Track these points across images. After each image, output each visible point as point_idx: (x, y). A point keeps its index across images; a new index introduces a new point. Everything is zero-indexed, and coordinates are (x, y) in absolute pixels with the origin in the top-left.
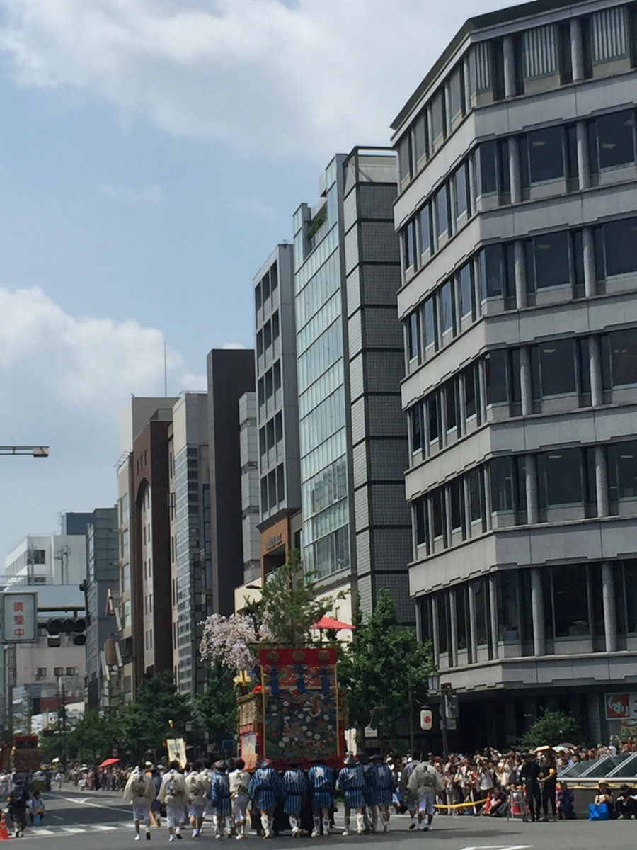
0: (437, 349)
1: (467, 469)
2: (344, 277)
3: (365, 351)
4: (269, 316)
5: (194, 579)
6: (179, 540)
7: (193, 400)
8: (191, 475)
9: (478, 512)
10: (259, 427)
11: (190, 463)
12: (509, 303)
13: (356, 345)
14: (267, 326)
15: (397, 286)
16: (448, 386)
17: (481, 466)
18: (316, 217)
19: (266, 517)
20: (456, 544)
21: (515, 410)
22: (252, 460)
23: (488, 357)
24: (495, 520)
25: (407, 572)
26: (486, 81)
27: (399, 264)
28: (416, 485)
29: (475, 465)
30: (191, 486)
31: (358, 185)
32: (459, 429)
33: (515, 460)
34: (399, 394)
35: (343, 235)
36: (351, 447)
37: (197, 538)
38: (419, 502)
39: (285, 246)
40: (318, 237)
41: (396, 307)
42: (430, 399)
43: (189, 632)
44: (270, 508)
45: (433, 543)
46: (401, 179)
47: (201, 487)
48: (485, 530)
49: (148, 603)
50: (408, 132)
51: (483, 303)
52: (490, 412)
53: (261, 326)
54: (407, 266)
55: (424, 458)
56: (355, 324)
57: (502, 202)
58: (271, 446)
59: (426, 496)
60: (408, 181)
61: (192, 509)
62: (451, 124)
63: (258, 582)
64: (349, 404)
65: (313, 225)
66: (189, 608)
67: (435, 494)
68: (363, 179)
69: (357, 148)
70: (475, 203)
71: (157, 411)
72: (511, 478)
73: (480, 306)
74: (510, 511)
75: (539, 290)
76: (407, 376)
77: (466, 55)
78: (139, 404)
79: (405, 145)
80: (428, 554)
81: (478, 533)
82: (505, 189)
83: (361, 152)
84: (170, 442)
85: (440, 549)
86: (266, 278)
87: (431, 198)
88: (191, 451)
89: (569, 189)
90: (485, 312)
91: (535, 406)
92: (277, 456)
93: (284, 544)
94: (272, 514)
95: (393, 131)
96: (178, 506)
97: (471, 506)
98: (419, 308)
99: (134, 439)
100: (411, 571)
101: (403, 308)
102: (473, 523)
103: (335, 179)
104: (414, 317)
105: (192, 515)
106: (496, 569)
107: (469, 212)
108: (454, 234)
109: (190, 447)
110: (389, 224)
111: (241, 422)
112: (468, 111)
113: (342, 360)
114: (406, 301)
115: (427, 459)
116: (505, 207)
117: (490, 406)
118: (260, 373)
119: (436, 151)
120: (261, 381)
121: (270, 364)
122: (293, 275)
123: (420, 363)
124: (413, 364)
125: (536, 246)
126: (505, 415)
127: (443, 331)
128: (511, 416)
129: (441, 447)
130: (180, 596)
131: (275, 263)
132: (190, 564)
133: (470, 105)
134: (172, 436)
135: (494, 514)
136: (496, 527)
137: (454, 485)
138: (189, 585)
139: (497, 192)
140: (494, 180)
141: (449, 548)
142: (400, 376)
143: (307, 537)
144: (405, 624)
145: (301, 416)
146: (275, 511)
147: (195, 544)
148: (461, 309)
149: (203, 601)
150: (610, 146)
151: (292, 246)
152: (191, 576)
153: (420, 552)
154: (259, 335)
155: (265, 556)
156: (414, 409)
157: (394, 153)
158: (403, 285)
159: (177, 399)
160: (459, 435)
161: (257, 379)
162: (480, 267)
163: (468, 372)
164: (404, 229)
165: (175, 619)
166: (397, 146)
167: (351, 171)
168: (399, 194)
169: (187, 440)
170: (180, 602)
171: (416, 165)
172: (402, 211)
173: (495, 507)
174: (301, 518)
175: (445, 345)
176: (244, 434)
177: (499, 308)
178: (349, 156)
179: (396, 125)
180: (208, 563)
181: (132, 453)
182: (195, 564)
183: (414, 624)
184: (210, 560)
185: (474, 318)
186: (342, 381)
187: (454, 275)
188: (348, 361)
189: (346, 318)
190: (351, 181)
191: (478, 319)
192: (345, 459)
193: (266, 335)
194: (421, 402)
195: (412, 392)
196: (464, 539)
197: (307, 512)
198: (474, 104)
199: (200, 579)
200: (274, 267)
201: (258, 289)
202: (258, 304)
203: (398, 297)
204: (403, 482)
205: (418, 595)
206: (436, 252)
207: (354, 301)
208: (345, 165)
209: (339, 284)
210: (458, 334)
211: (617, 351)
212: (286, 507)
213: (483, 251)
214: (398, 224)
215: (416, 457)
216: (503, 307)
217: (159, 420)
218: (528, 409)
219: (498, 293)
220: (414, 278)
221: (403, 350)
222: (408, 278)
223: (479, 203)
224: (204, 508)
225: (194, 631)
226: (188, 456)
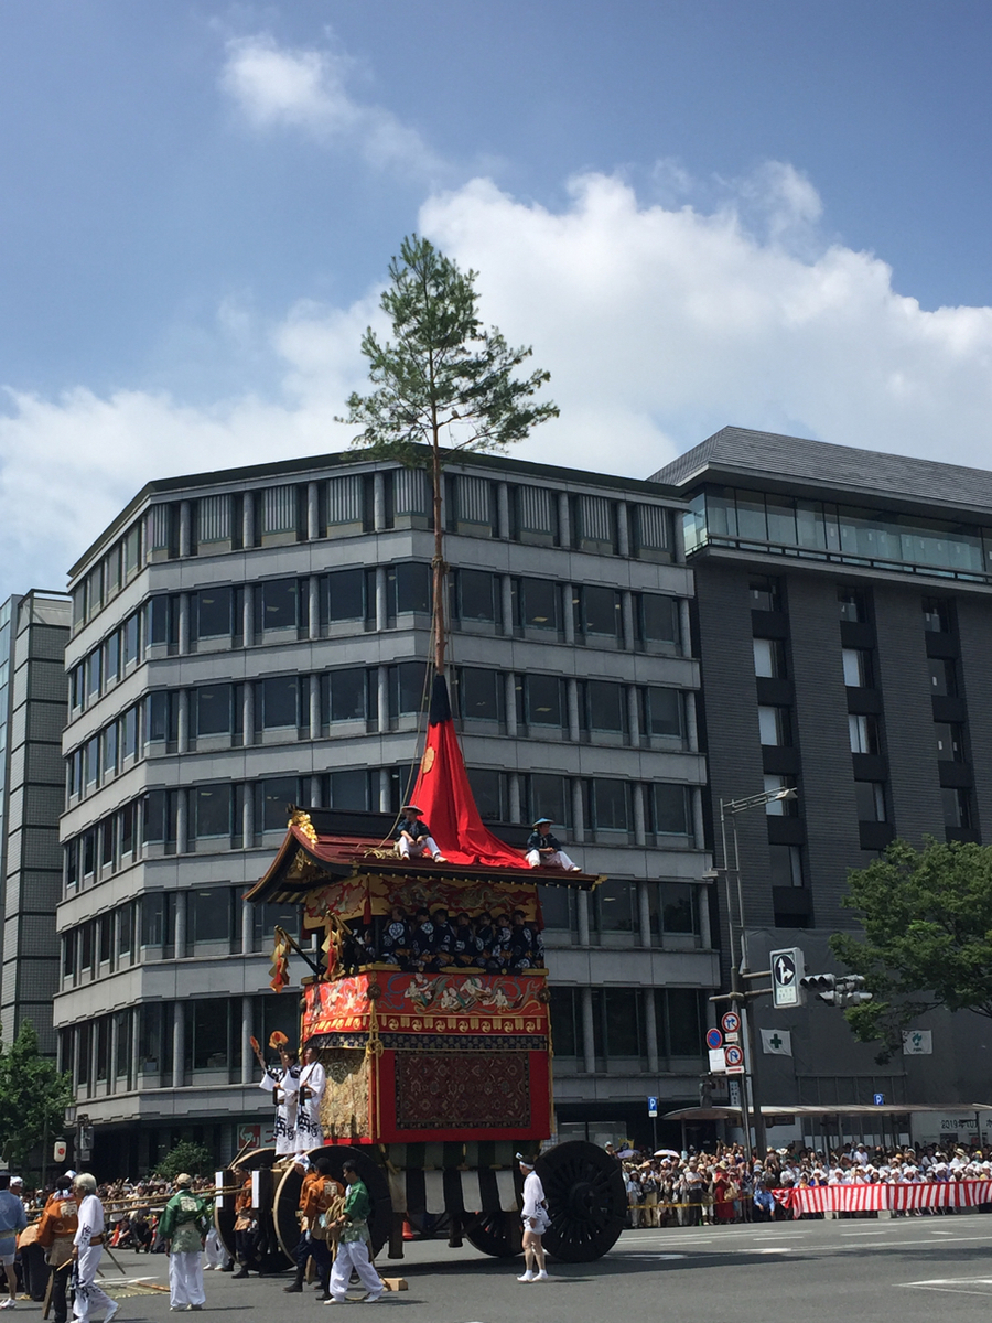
0: (98, 787)
1: (119, 903)
2: (11, 712)
3: (26, 785)
9: (127, 945)
12: (171, 747)
13: (18, 778)
15: (63, 725)
16: (106, 822)
17: (134, 901)
20: (102, 977)
21: (169, 849)
23: (147, 797)
24: (143, 954)
25: (52, 1003)
26: (162, 540)
27: (67, 703)
28: (67, 917)
29: (127, 899)
31: (32, 626)
32: (114, 865)
33: (168, 896)
34: (58, 828)
35: (12, 672)
38: (69, 935)
41: (60, 744)
42: (88, 834)
45: (81, 974)
46: (74, 624)
48: (132, 963)
50: (84, 580)
51: (146, 745)
52: (146, 850)
54: (75, 706)
55: (77, 891)
56: (19, 758)
57: (170, 652)
59: (76, 928)
60: (82, 626)
62: (126, 576)
64: (6, 836)
67: (86, 927)
68: (36, 620)
69: (33, 591)
70: (145, 651)
72: (161, 913)
73: (143, 748)
74: (159, 945)
75: (200, 736)
76: (67, 811)
77: (145, 514)
79: (80, 593)
80: (75, 985)
81: (125, 966)
82: (173, 640)
83: (36, 595)
85: (86, 980)
87: (102, 644)
89: (233, 646)
90: (147, 755)
91: (189, 846)
95: (71, 578)
97: (121, 940)
98: (83, 746)
100: (57, 1003)
101: (67, 746)
102: (121, 956)
103: (9, 618)
104: (77, 755)
106: (141, 1001)
107: (138, 660)
108: (122, 679)
110: (59, 665)
112: (143, 567)
114: (70, 740)
115: (81, 892)
116: (173, 658)
117: (146, 843)
119: (110, 600)
123: (80, 799)
124: (73, 800)
125: (200, 697)
126: (159, 853)
127: (105, 769)
128: (166, 854)
129: (95, 881)
133: (146, 560)
135: (144, 947)
136: (143, 961)
137: (105, 918)
139: (166, 643)
140: (164, 631)
141: (97, 979)
142: (60, 810)
144: (45, 1055)
148: (124, 749)
150: (275, 609)
153: (67, 983)
156: (71, 844)
157: (70, 599)
158: (69, 723)
160: (114, 871)
162: (145, 712)
163: (126, 810)
164: (73, 671)
166: (72, 593)
167: (25, 612)
168: (71, 637)
171: (90, 612)
172: (73, 654)
173: (144, 941)
175: (107, 783)
177: (161, 751)
178: (25, 598)
179: (72, 572)
183: (56, 1055)
185: (136, 759)
187: (119, 718)
188: (8, 794)
189: (9, 752)
190: (25, 621)
191: (140, 760)
194: (79, 836)
195: (69, 827)
196: (112, 971)
198: (150, 560)
203: (64, 735)
204: (55, 914)
205: (61, 1026)
206: (104, 695)
207: (19, 736)
208: (20, 606)
210: (120, 774)
211: (269, 798)
213: (150, 697)
214: (68, 665)
215: (70, 890)
216: (164, 751)
218: (182, 849)
219: (161, 737)
220: (80, 718)
221: (64, 786)
222: (75, 717)
223: (149, 652)
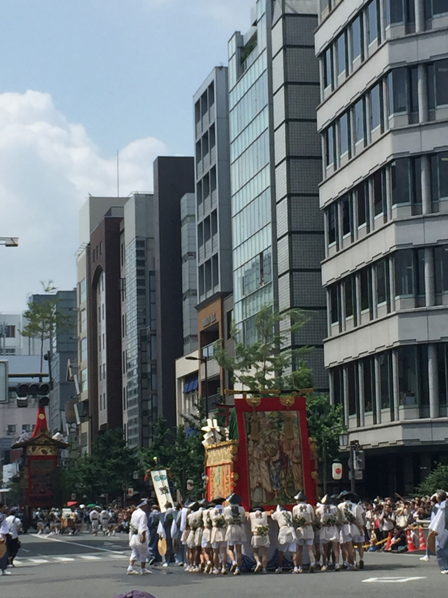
0: (350, 157)
1: (375, 259)
2: (271, 95)
3: (288, 158)
4: (207, 128)
5: (141, 350)
6: (128, 318)
7: (141, 200)
8: (139, 263)
9: (383, 295)
10: (197, 223)
11: (139, 253)
12: (413, 118)
13: (281, 153)
14: (205, 137)
15: (317, 103)
16: (360, 188)
17: (387, 257)
18: (247, 44)
19: (203, 299)
20: (364, 323)
21: (416, 210)
22: (191, 250)
23: (394, 164)
24: (398, 303)
25: (323, 346)
27: (319, 84)
28: (331, 272)
29: (381, 256)
30: (139, 273)
31: (284, 16)
32: (368, 226)
33: (417, 252)
34: (318, 195)
35: (270, 59)
36: (275, 240)
37: (144, 317)
38: (333, 288)
39: (221, 68)
40: (249, 60)
41: (315, 121)
42: (344, 199)
43: (137, 396)
44: (207, 291)
45: (345, 321)
46: (321, 11)
47: (147, 274)
48: (389, 311)
49: (102, 372)
51: (390, 118)
52: (395, 211)
53: (200, 136)
54: (326, 86)
55: (338, 250)
56: (280, 135)
57: (408, 31)
58: (207, 238)
59: (339, 282)
60: (327, 13)
61: (140, 292)
63: (196, 354)
64: (274, 203)
65: (245, 50)
66: (137, 376)
67: (347, 280)
68: (288, 11)
70: (385, 32)
71: (110, 210)
72: (412, 267)
73: (388, 121)
74: (411, 296)
75: (439, 107)
76: (324, 180)
78: (94, 202)
80: (341, 331)
81: (383, 313)
82: (410, 20)
84: (121, 236)
85: (350, 327)
86: (204, 96)
87: (346, 28)
88: (139, 243)
90: (392, 126)
91: (433, 207)
92: (213, 246)
93: (218, 323)
94: (208, 297)
96: (128, 290)
97: (378, 291)
98: (335, 122)
99: (91, 231)
100: (326, 345)
101: (321, 123)
102: (379, 305)
103: (264, 10)
104: (331, 130)
105: (140, 297)
106: (398, 344)
107: (379, 40)
108: (366, 59)
109: (139, 239)
110: (310, 50)
111: (182, 218)
113: (269, 166)
114: (324, 116)
115: (341, 250)
116: (410, 35)
117: (395, 206)
118: (198, 177)
120: (200, 183)
121: (208, 169)
122: (227, 93)
123: (335, 169)
124: (329, 170)
125: (437, 69)
126: (407, 213)
127: (356, 141)
128: (413, 214)
129: (353, 241)
130: (129, 366)
131: (213, 83)
132: (138, 338)
134: (123, 231)
135: (398, 297)
136: (398, 309)
137: (363, 273)
138: (137, 357)
139: (403, 22)
140: (401, 11)
141: (359, 326)
142: (318, 180)
143: (238, 316)
144: (320, 390)
145: (234, 214)
146: (210, 294)
147: (142, 321)
148: (371, 123)
149: (149, 370)
151: (227, 68)
152: (139, 349)
153: (334, 329)
154: (198, 144)
155: (201, 332)
156: (330, 209)
158: (322, 102)
159: (128, 199)
160: (368, 231)
161: (196, 182)
162: (388, 87)
163: (376, 176)
164: (323, 54)
165: (125, 384)
167: (278, 4)
168: (319, 24)
169: (136, 234)
170: (129, 370)
172: (322, 39)
173: (398, 292)
174: (233, 300)
175: (357, 154)
176: (184, 229)
177: (404, 122)
180: (153, 337)
181: (89, 244)
182: (143, 339)
183: (328, 391)
184: (155, 335)
185: (382, 130)
186: (269, 184)
187: (365, 94)
188: (273, 167)
189: (272, 130)
190: (278, 12)
191: (386, 132)
192: (270, 250)
193: (204, 144)
194: (336, 202)
195: (328, 193)
196: (372, 318)
197: (238, 295)
199: (145, 351)
200: (211, 86)
201: (197, 105)
202: (198, 118)
203: (318, 112)
204: (320, 270)
205: (332, 366)
206: (350, 74)
207: (280, 115)
209: (267, 102)
210: (369, 144)
212: (220, 291)
213: (391, 73)
214: (318, 49)
215: (331, 249)
216: (407, 121)
217: (112, 216)
218: (428, 209)
219: (403, 109)
220: (331, 97)
221: (321, 158)
222: (326, 96)
223: (388, 32)
224: (150, 291)
225: (141, 395)
226: (136, 247)
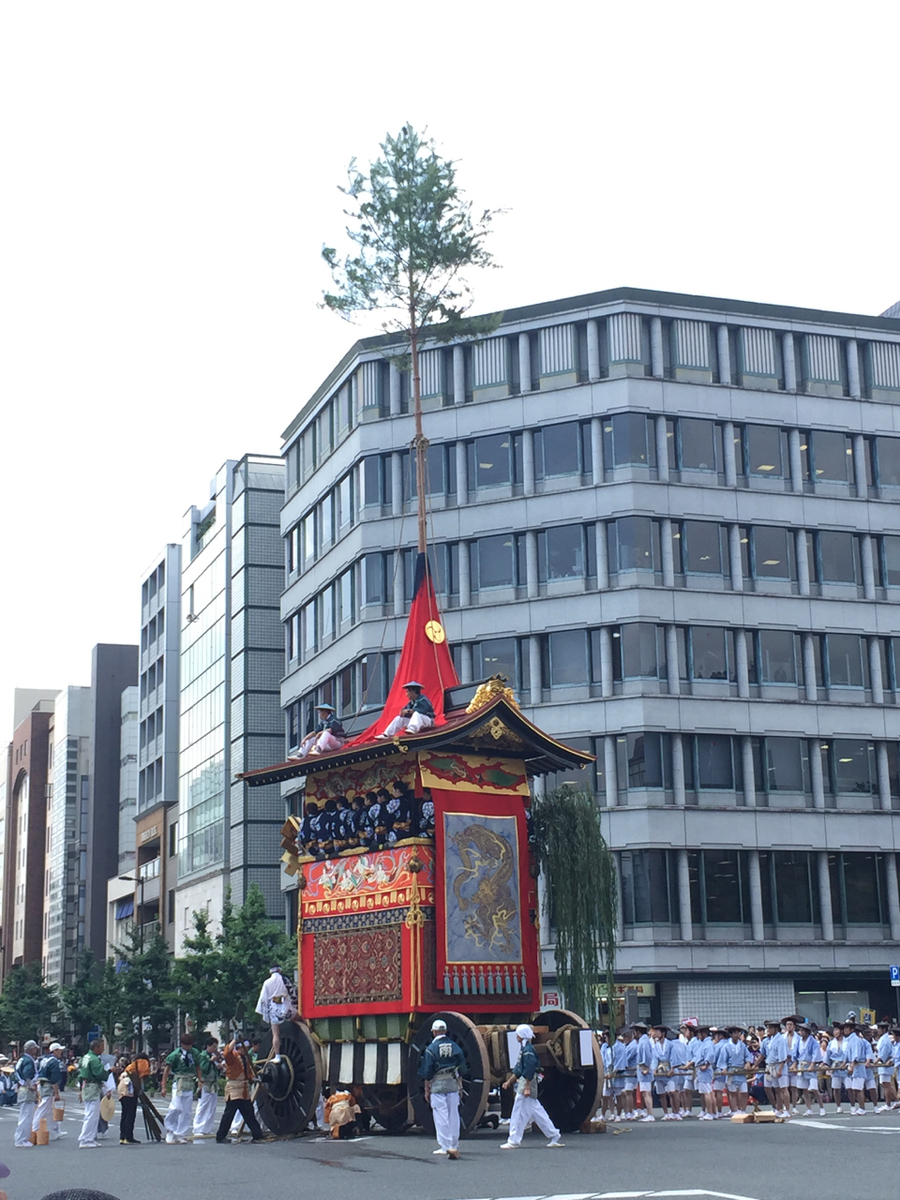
0: (316, 650)
2: (230, 578)
3: (246, 650)
4: (155, 613)
5: (68, 869)
6: (55, 830)
7: (73, 693)
8: (70, 766)
10: (140, 721)
11: (70, 755)
12: (387, 609)
13: (238, 644)
14: (153, 622)
15: (281, 590)
16: (326, 686)
18: (205, 519)
19: (143, 809)
22: (132, 753)
23: (365, 660)
25: (279, 867)
26: (373, 399)
27: (283, 567)
30: (70, 777)
31: (247, 490)
34: (279, 693)
35: (230, 538)
36: (229, 742)
37: (73, 829)
38: (293, 799)
39: (173, 545)
40: (206, 538)
41: (279, 609)
42: (308, 698)
43: (60, 923)
44: (148, 800)
46: (289, 487)
47: (79, 779)
49: (20, 893)
50: (297, 442)
51: (362, 607)
53: (147, 622)
54: (291, 570)
56: (238, 623)
57: (383, 513)
58: (151, 738)
59: (300, 793)
60: (295, 489)
61: (69, 800)
62: (338, 437)
63: (132, 874)
64: (229, 701)
65: (202, 526)
66: (62, 899)
68: (252, 485)
69: (247, 455)
70: (358, 513)
71: (39, 703)
73: (360, 611)
76: (287, 676)
77: (355, 373)
78: (21, 694)
79: (293, 454)
82: (386, 501)
83: (250, 459)
84: (51, 733)
86: (153, 576)
87: (317, 506)
88: (71, 743)
89: (447, 504)
90: (364, 617)
92: (158, 748)
93: (159, 837)
94: (150, 806)
95: (284, 441)
96: (55, 797)
98: (301, 610)
99: (15, 726)
101: (285, 610)
103: (225, 484)
104: (295, 619)
105: (69, 806)
107: (352, 521)
108: (337, 541)
109: (71, 738)
110: (276, 529)
111: (123, 715)
112: (354, 427)
113: (223, 659)
114: (288, 604)
116: (386, 517)
118: (143, 668)
119: (323, 462)
120: (144, 676)
121: (154, 660)
122: (180, 573)
123: (299, 664)
124: (293, 665)
127: (323, 633)
130: (53, 887)
131: (163, 562)
132: (65, 854)
133: (357, 420)
134: (53, 728)
138: (62, 876)
139: (379, 503)
140: (379, 493)
142: (280, 675)
143: (182, 830)
144: (273, 918)
145: (182, 711)
146: (152, 803)
147: (70, 835)
148: (340, 614)
149: (76, 892)
150: (488, 466)
151: (180, 546)
152: (65, 867)
154: (144, 631)
155: (140, 848)
156: (292, 708)
157: (283, 462)
158: (287, 587)
159: (60, 691)
161: (140, 673)
162: (361, 573)
163: (345, 673)
164: (289, 535)
165: (47, 908)
166: (286, 455)
167: (239, 478)
168: (286, 501)
169: (68, 731)
170: (53, 892)
171: (304, 474)
172: (287, 518)
174: (178, 810)
175: (325, 647)
176: (125, 728)
177: (378, 613)
178: (240, 463)
179: (286, 435)
180: (82, 853)
181: (12, 743)
182: (71, 855)
183: (284, 918)
184: (85, 851)
185: (353, 622)
186: (223, 678)
187: (336, 580)
188: (229, 659)
189: (229, 617)
190: (240, 486)
191: (357, 623)
192: (222, 756)
193: (152, 630)
194: (299, 701)
195: (290, 691)
197: (184, 804)
198: (361, 419)
199: (73, 870)
200: (162, 566)
201: (145, 585)
202: (145, 602)
203: (282, 599)
205: (288, 889)
206: (319, 558)
207: (238, 601)
208: (235, 471)
209: (224, 585)
210: (338, 637)
211: (487, 659)
212: (163, 800)
213: (364, 559)
214: (284, 529)
216: (381, 613)
217: (41, 711)
219: (376, 599)
220: (296, 582)
221: (283, 650)
222: (292, 582)
223: (362, 513)
224: (82, 799)
225: (66, 921)
226: (68, 747)
